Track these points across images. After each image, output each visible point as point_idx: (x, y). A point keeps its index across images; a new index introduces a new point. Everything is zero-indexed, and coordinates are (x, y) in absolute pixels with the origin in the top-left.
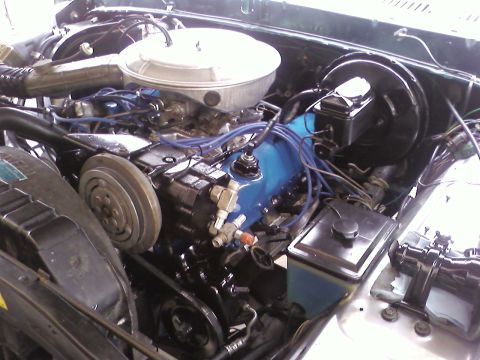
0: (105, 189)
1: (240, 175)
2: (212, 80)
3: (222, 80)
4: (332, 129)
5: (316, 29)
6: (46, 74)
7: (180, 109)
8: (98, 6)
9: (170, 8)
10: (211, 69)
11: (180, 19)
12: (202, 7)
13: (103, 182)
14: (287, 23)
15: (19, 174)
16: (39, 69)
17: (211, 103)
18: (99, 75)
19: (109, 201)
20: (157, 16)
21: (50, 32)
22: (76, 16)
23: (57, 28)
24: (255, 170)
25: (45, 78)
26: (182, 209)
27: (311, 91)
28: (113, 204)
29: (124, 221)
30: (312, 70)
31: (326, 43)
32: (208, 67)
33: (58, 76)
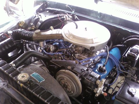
0: (66, 81)
1: (101, 72)
2: (93, 43)
3: (96, 43)
4: (130, 62)
5: (120, 24)
6: (39, 35)
7: (80, 49)
8: (49, 7)
9: (73, 12)
10: (92, 39)
11: (76, 15)
12: (84, 13)
13: (66, 79)
14: (111, 21)
15: (42, 78)
16: (36, 33)
17: (91, 49)
18: (56, 37)
19: (67, 84)
20: (69, 14)
21: (35, 16)
22: (42, 10)
23: (37, 15)
24: (105, 71)
25: (39, 36)
26: (88, 87)
27: (120, 45)
28: (68, 85)
29: (71, 90)
30: (116, 34)
31: (124, 29)
32: (91, 39)
33: (43, 36)
